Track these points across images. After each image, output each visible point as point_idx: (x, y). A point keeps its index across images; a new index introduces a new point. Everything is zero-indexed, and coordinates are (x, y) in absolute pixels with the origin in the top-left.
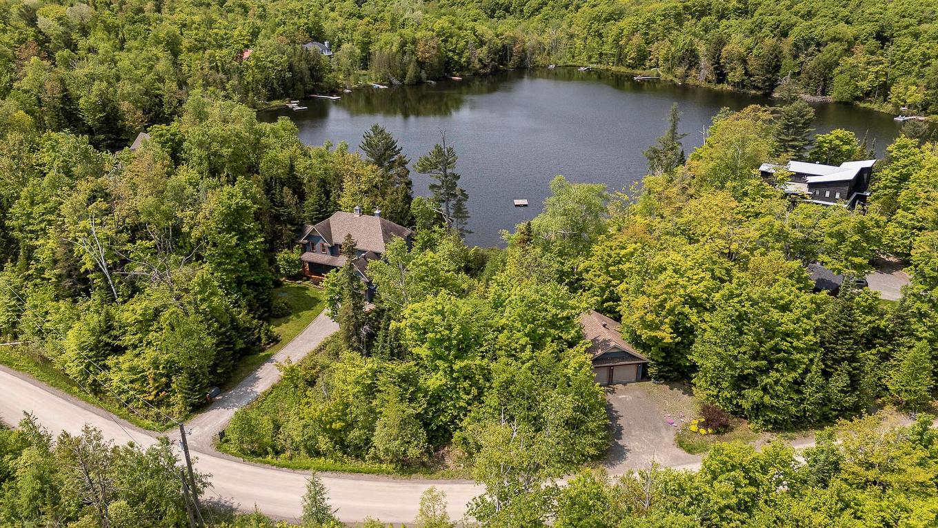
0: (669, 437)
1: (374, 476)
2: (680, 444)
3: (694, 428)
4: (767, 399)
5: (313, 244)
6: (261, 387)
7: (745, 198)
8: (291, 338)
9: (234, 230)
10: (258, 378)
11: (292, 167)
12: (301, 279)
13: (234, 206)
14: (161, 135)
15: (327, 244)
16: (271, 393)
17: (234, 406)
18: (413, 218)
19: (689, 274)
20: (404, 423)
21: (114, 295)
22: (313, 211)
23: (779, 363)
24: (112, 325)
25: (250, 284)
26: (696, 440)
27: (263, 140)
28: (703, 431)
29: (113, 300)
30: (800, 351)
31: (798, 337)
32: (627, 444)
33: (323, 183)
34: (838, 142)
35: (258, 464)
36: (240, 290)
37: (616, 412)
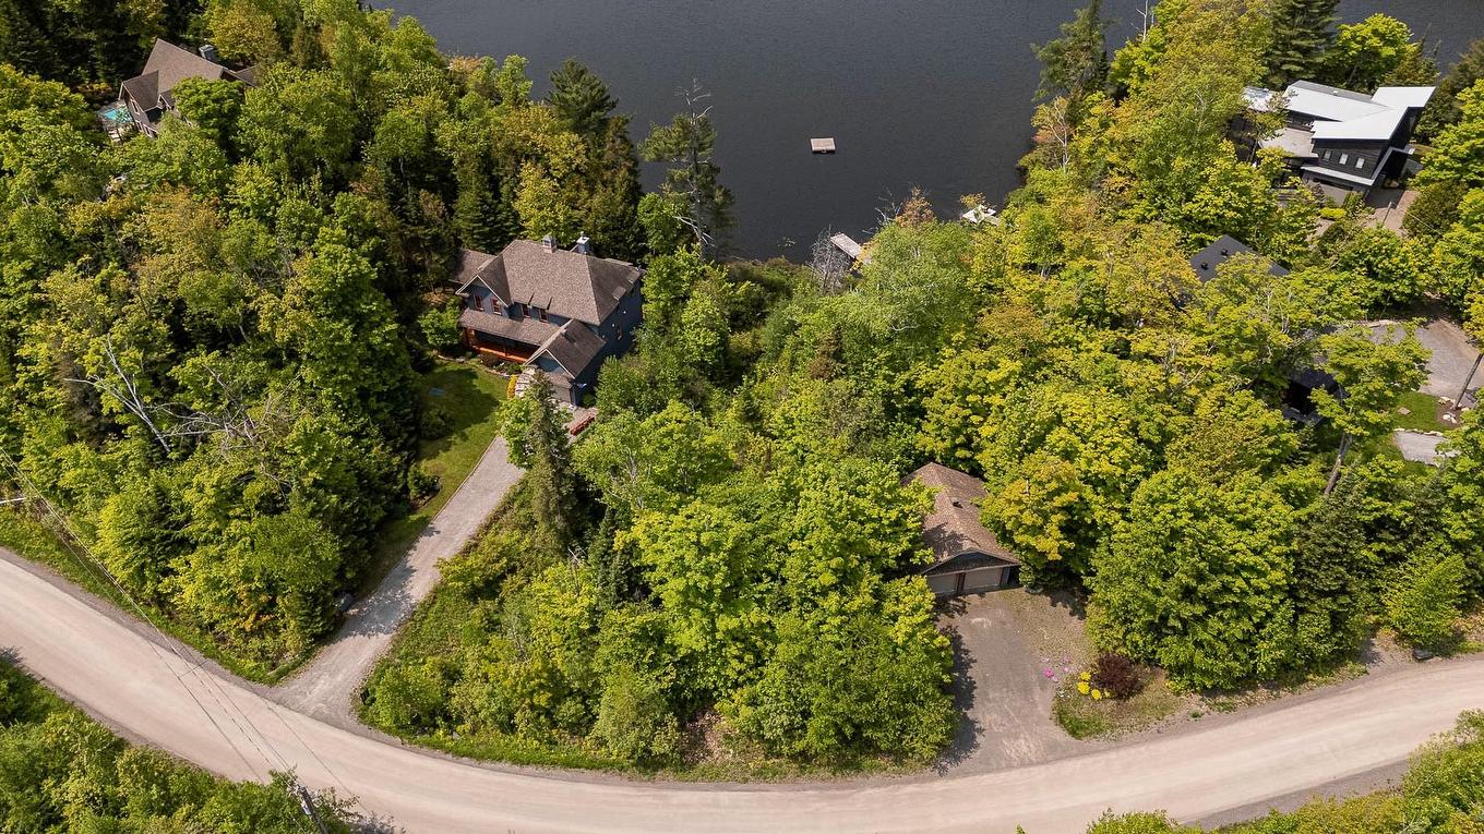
0: (1044, 703)
1: (599, 774)
2: (1061, 717)
3: (1083, 688)
4: (1199, 656)
5: (478, 299)
6: (419, 588)
7: (1203, 188)
8: (457, 483)
9: (345, 313)
10: (411, 571)
11: (430, 139)
12: (464, 355)
13: (341, 279)
14: (198, 104)
15: (501, 302)
16: (434, 603)
17: (379, 630)
18: (642, 229)
19: (1097, 437)
20: (642, 707)
21: (163, 448)
22: (472, 221)
23: (1225, 610)
24: (167, 508)
25: (380, 396)
26: (1083, 712)
27: (376, 75)
28: (1096, 694)
29: (164, 456)
30: (1259, 592)
31: (1261, 574)
32: (980, 718)
33: (487, 163)
34: (1375, 42)
35: (425, 749)
36: (366, 409)
37: (966, 652)
